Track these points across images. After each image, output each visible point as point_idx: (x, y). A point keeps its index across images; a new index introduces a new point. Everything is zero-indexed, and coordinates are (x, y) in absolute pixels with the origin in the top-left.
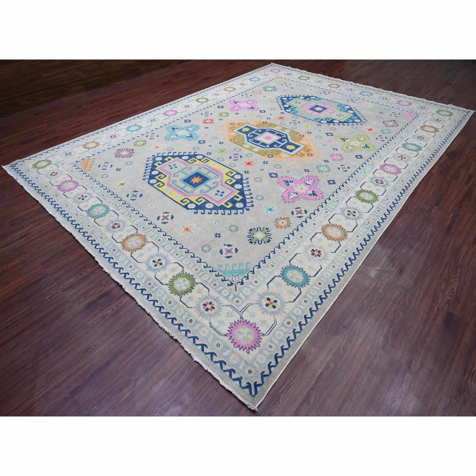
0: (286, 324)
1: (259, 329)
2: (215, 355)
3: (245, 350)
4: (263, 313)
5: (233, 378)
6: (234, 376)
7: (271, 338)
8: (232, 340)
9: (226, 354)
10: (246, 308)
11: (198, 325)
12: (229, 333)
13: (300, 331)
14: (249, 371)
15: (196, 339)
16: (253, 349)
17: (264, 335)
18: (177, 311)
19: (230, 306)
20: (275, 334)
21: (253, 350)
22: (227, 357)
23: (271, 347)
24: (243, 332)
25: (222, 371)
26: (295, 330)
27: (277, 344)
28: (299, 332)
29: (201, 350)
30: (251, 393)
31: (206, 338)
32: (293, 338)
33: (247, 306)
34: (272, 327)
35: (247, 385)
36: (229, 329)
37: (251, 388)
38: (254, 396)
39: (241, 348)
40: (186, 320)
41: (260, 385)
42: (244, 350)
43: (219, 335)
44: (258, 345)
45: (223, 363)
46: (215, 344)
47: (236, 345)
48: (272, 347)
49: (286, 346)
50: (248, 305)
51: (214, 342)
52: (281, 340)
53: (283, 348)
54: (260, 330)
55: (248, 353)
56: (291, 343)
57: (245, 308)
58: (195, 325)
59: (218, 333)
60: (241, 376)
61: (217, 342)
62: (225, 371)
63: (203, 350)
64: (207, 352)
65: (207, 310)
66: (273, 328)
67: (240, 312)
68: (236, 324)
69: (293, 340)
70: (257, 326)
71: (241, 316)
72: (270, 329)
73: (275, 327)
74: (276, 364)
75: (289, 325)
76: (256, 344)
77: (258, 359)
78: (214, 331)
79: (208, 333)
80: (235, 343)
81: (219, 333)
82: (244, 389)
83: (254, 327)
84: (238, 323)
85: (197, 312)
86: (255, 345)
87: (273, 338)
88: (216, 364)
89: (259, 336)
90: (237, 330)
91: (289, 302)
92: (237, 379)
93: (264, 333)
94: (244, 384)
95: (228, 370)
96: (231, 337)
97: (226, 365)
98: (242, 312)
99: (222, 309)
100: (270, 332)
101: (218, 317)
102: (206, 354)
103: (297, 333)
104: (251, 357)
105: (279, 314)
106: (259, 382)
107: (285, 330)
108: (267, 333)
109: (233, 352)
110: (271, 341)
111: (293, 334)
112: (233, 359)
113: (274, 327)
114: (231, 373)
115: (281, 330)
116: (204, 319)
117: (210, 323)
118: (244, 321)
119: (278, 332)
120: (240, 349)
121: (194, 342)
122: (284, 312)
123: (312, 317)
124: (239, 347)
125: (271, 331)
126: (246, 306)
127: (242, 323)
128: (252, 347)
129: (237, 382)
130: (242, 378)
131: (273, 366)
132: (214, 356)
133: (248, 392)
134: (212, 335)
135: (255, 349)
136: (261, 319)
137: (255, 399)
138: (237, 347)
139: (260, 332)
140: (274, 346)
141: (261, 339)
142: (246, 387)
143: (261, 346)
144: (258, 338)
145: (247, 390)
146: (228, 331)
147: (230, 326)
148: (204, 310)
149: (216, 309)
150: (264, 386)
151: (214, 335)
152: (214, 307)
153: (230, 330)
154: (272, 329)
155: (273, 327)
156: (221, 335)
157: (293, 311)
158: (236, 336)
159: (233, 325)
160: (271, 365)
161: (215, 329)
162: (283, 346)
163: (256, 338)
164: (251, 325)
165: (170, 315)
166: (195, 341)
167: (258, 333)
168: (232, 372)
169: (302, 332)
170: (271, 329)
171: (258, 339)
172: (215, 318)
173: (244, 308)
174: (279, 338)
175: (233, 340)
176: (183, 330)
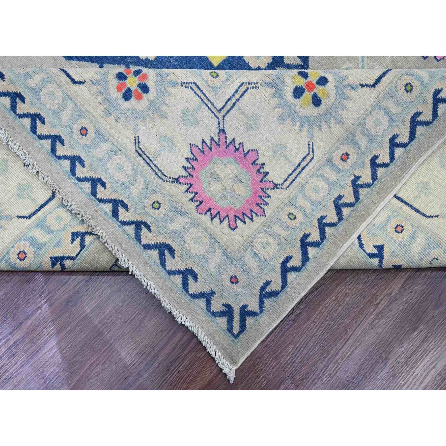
0: (337, 159)
1: (266, 169)
2: (148, 227)
3: (226, 221)
4: (281, 119)
5: (191, 291)
6: (194, 288)
7: (296, 197)
8: (193, 194)
9: (175, 226)
10: (238, 100)
11: (105, 147)
12: (184, 173)
13: (370, 181)
14: (231, 278)
15: (99, 186)
16: (247, 220)
17: (276, 186)
18: (43, 94)
19: (193, 86)
20: (307, 186)
21: (245, 222)
22: (176, 234)
23: (292, 217)
24: (222, 175)
25: (164, 274)
26: (357, 178)
27: (308, 211)
28: (368, 186)
29: (110, 213)
30: (230, 329)
31: (125, 186)
32: (352, 200)
33: (240, 93)
34: (299, 165)
35: (224, 308)
36: (187, 164)
37: (233, 316)
38: (236, 336)
39: (215, 216)
40: (70, 127)
41: (253, 314)
42: (221, 222)
43: (159, 179)
44: (260, 212)
45: (166, 251)
46: (148, 202)
47: (203, 208)
48: (295, 218)
49: (332, 217)
50: (242, 89)
51: (146, 198)
52: (319, 203)
53: (324, 221)
54: (267, 173)
55: (233, 230)
56: (346, 211)
57: (234, 100)
58: (94, 145)
59: (156, 174)
60: (212, 290)
61: (154, 198)
62: (171, 273)
63: (115, 213)
64: (126, 219)
65: (127, 96)
66: (302, 169)
67: (220, 111)
68: (206, 149)
69: (351, 205)
70: (259, 162)
71: (221, 127)
72: (295, 170)
73: (307, 165)
74: (303, 264)
75: (345, 164)
76: (256, 209)
77: (258, 247)
78: (147, 167)
79: (130, 173)
80: (201, 203)
81: (159, 174)
82: (216, 317)
83: (254, 163)
84: (210, 148)
85: (100, 99)
86: (251, 211)
87: (300, 197)
88: (149, 252)
89: (262, 189)
90: (208, 168)
91: (362, 86)
92: (202, 295)
93: (276, 182)
94: (217, 306)
95: (178, 272)
96: (191, 185)
97: (174, 258)
98: (224, 112)
99: (171, 95)
100: (294, 180)
101: (158, 121)
102: (124, 223)
103: (362, 186)
104: (239, 238)
105: (324, 127)
106: (254, 306)
107: (332, 176)
108: (285, 181)
109: (194, 223)
110: (292, 203)
111: (351, 190)
112: (194, 242)
113: (305, 167)
114: (187, 280)
115: (323, 177)
116: (120, 126)
117: (137, 141)
118: (228, 142)
119: (315, 181)
120: (212, 219)
121: (94, 193)
122: (340, 121)
123: (412, 143)
124: (209, 213)
125: (296, 178)
126: (236, 91)
127: (223, 146)
128: (244, 214)
129: (202, 303)
130: (213, 293)
131: (294, 269)
132: (144, 230)
133: (225, 326)
134: (141, 180)
135: (252, 219)
136: (273, 141)
137: (239, 344)
138: (206, 213)
139: (268, 178)
140: (300, 217)
141: (269, 196)
142: (221, 314)
143: (268, 213)
144: (261, 194)
145: (223, 321)
146: (184, 168)
147: (189, 155)
148: (120, 96)
149: (152, 93)
150: (262, 318)
151: (146, 181)
152: (148, 84)
153: (189, 166)
154: (300, 172)
155: (303, 165)
156: (165, 178)
157: (364, 120)
158: (204, 186)
159: (197, 153)
160: (289, 265)
161: (148, 162)
162: (323, 217)
163: (255, 193)
164: (246, 155)
165: (24, 102)
166: (96, 191)
167: (261, 181)
168: (190, 278)
169: (377, 185)
170: (297, 172)
171: (260, 197)
172: (149, 124)
173: (229, 99)
174: (314, 197)
175: (196, 193)
176: (65, 158)
